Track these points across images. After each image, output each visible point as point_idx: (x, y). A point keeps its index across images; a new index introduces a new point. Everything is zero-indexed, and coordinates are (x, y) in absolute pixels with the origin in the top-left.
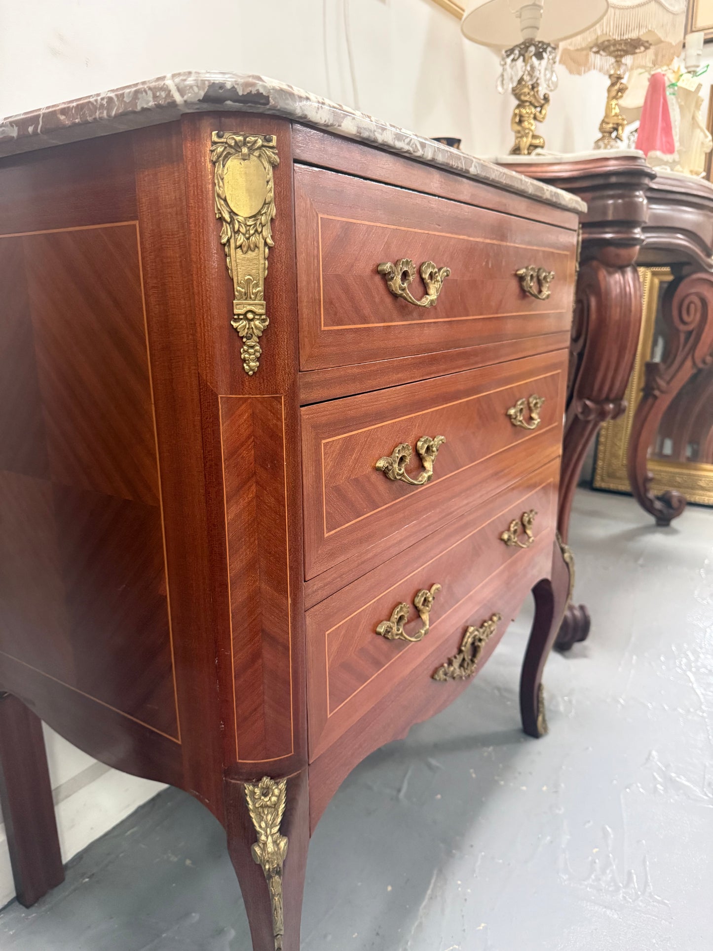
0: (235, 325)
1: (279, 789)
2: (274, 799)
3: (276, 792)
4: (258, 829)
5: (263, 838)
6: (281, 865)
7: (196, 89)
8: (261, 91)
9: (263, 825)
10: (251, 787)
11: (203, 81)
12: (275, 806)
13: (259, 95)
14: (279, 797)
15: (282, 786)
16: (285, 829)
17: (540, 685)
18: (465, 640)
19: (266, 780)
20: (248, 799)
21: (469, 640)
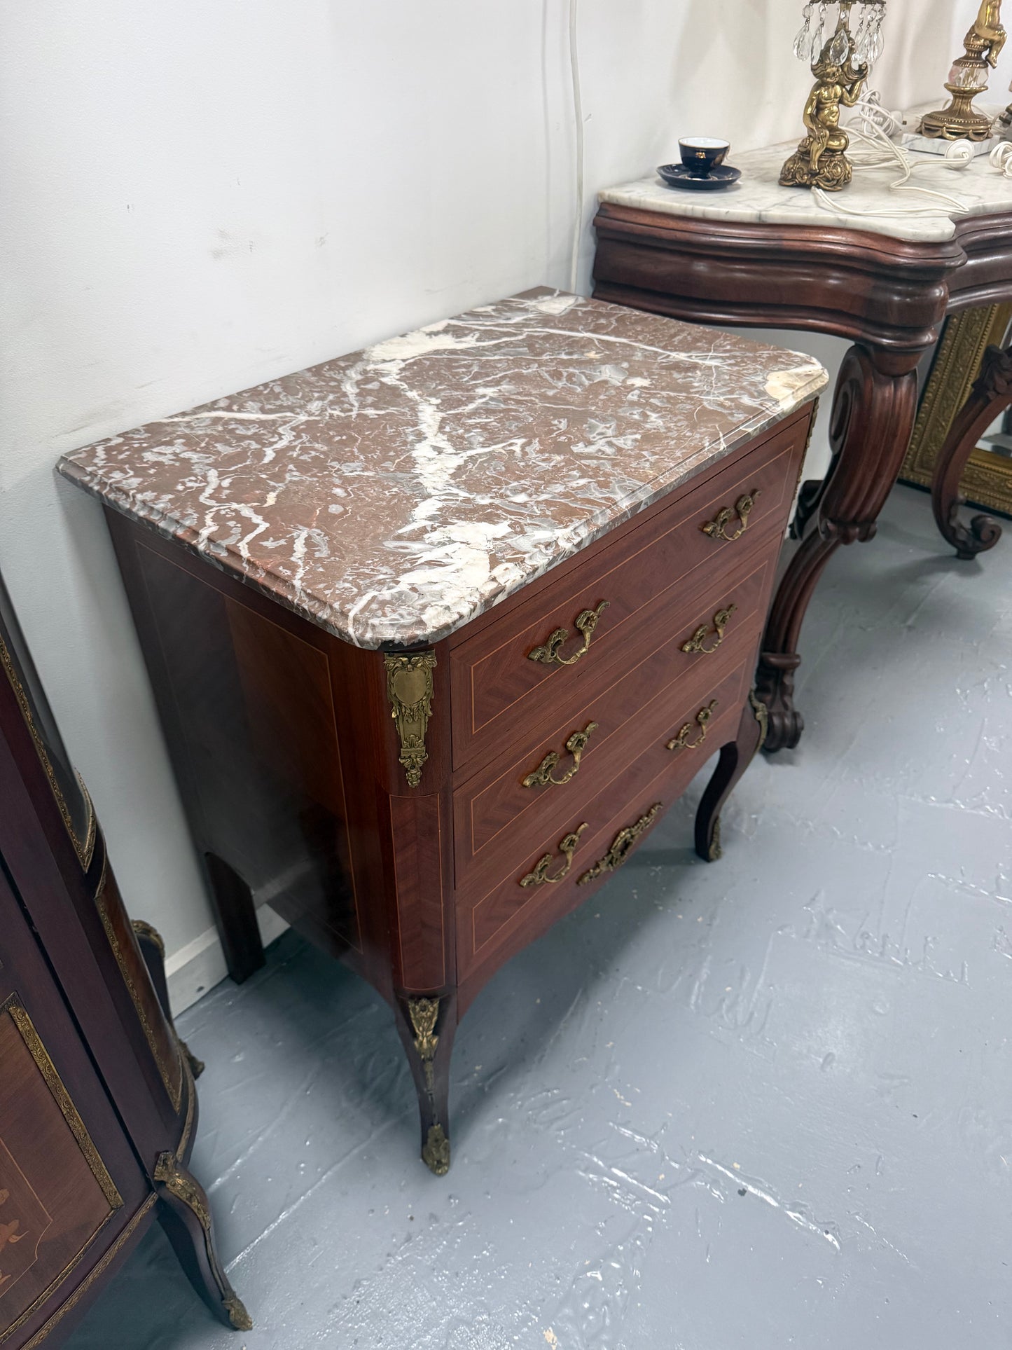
0: (402, 761)
1: (433, 1008)
2: (429, 1014)
3: (431, 1009)
4: (417, 1031)
5: (421, 1038)
6: (433, 1055)
7: (372, 644)
8: (422, 639)
9: (421, 1029)
10: (413, 1005)
11: (377, 639)
12: (431, 1018)
13: (421, 642)
14: (433, 1013)
15: (436, 1005)
16: (436, 1032)
17: (717, 818)
18: (615, 844)
19: (424, 1002)
20: (411, 1012)
21: (619, 843)
